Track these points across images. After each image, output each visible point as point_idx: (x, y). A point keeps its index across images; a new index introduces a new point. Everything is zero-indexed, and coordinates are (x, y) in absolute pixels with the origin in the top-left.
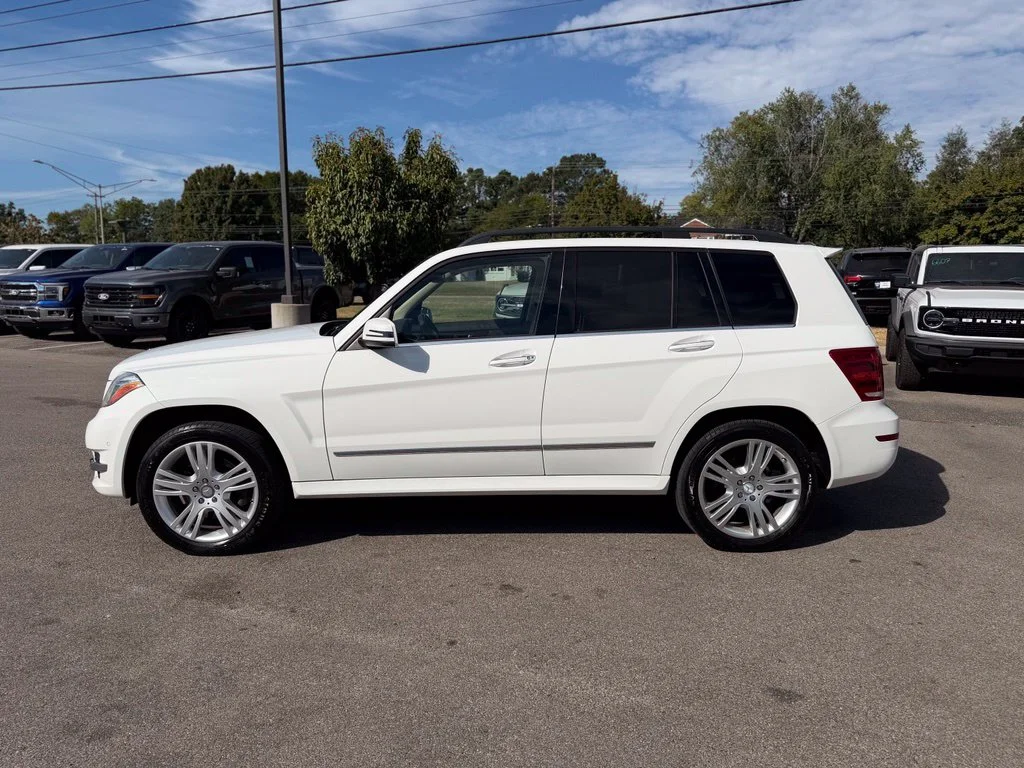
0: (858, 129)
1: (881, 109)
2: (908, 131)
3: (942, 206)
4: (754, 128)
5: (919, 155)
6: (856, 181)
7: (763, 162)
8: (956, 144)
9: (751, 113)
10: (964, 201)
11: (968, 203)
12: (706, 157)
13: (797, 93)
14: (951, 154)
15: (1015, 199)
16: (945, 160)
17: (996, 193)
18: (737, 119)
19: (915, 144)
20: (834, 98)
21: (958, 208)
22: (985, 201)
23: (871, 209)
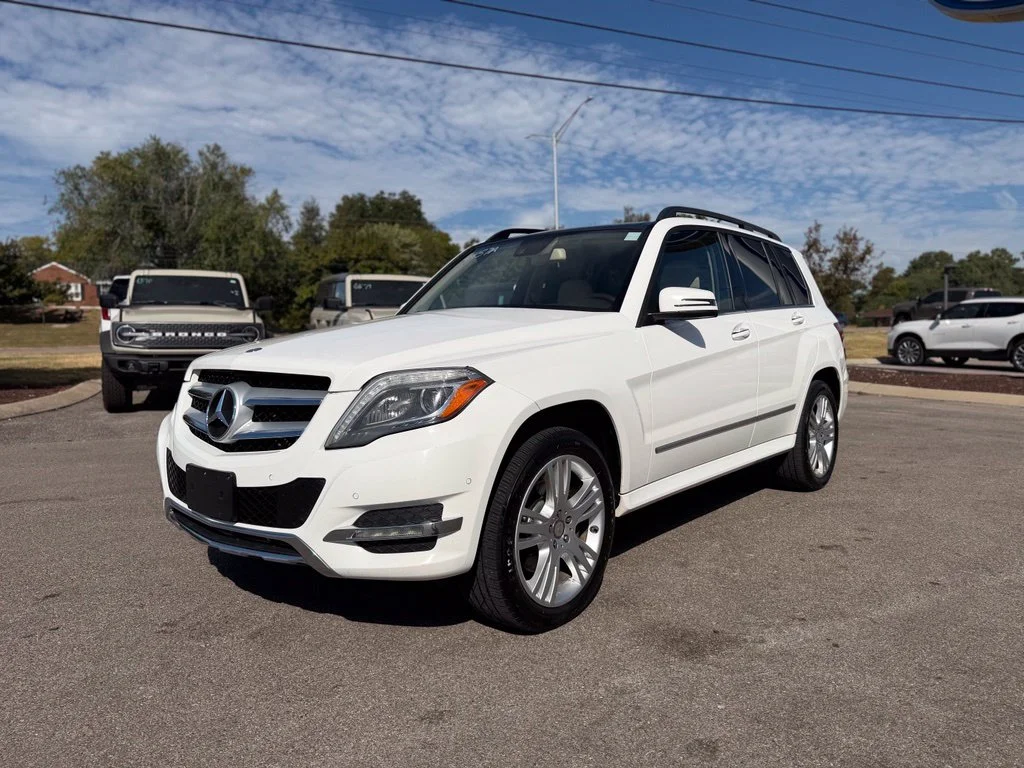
0: (228, 187)
1: (246, 172)
2: (276, 196)
3: (314, 266)
4: (123, 171)
5: (287, 217)
6: (234, 236)
7: (135, 208)
8: (311, 212)
9: (114, 154)
10: (331, 262)
11: (334, 264)
12: (63, 195)
13: (164, 143)
14: (308, 219)
15: (369, 262)
16: (305, 225)
17: (354, 256)
18: (99, 158)
19: (283, 208)
20: (201, 154)
21: (326, 267)
22: (346, 262)
23: (252, 264)
